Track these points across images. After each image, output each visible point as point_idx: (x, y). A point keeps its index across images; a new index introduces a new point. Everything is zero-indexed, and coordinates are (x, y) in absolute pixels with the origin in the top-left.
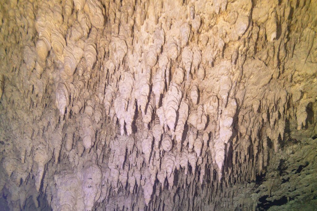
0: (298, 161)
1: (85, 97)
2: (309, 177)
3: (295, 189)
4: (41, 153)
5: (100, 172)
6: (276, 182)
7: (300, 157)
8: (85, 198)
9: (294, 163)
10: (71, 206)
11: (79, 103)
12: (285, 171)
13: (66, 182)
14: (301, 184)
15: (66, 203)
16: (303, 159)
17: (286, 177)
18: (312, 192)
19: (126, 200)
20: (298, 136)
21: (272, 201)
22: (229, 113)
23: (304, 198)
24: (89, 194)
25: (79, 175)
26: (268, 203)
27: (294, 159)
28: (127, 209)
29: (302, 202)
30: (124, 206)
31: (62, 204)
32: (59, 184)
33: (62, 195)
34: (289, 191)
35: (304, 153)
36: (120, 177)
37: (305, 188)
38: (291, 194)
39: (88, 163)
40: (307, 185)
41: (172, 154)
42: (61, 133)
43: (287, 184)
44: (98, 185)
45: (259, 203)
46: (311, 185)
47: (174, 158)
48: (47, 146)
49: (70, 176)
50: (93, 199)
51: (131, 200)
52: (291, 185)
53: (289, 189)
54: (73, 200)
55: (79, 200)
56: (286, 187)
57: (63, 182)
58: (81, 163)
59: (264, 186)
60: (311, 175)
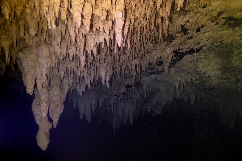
0: (195, 25)
1: (23, 3)
2: (207, 34)
3: (199, 43)
4: (4, 41)
5: (47, 49)
6: (182, 39)
7: (195, 22)
8: (40, 66)
9: (192, 26)
10: (32, 72)
11: (19, 8)
12: (187, 32)
13: (27, 56)
14: (202, 40)
15: (29, 70)
16: (198, 23)
17: (189, 36)
18: (213, 44)
19: (72, 63)
20: (189, 8)
21: (184, 52)
22: (120, 8)
23: (208, 48)
24: (43, 64)
25: (35, 50)
26: (181, 54)
27: (191, 24)
28: (73, 69)
29: (207, 51)
30: (71, 67)
31: (26, 71)
32: (22, 58)
33: (25, 65)
34: (195, 45)
35: (198, 19)
36: (62, 50)
37: (206, 43)
38: (197, 47)
39: (39, 43)
40: (207, 40)
41: (93, 34)
42: (15, 26)
43: (191, 41)
44: (48, 57)
45: (174, 54)
46: (210, 40)
47: (94, 37)
48: (8, 36)
49: (29, 52)
50: (46, 66)
51: (75, 63)
52: (195, 41)
53: (194, 44)
54: (33, 68)
55: (38, 67)
56: (192, 43)
57: (25, 56)
58: (34, 43)
59: (174, 43)
60: (209, 33)
